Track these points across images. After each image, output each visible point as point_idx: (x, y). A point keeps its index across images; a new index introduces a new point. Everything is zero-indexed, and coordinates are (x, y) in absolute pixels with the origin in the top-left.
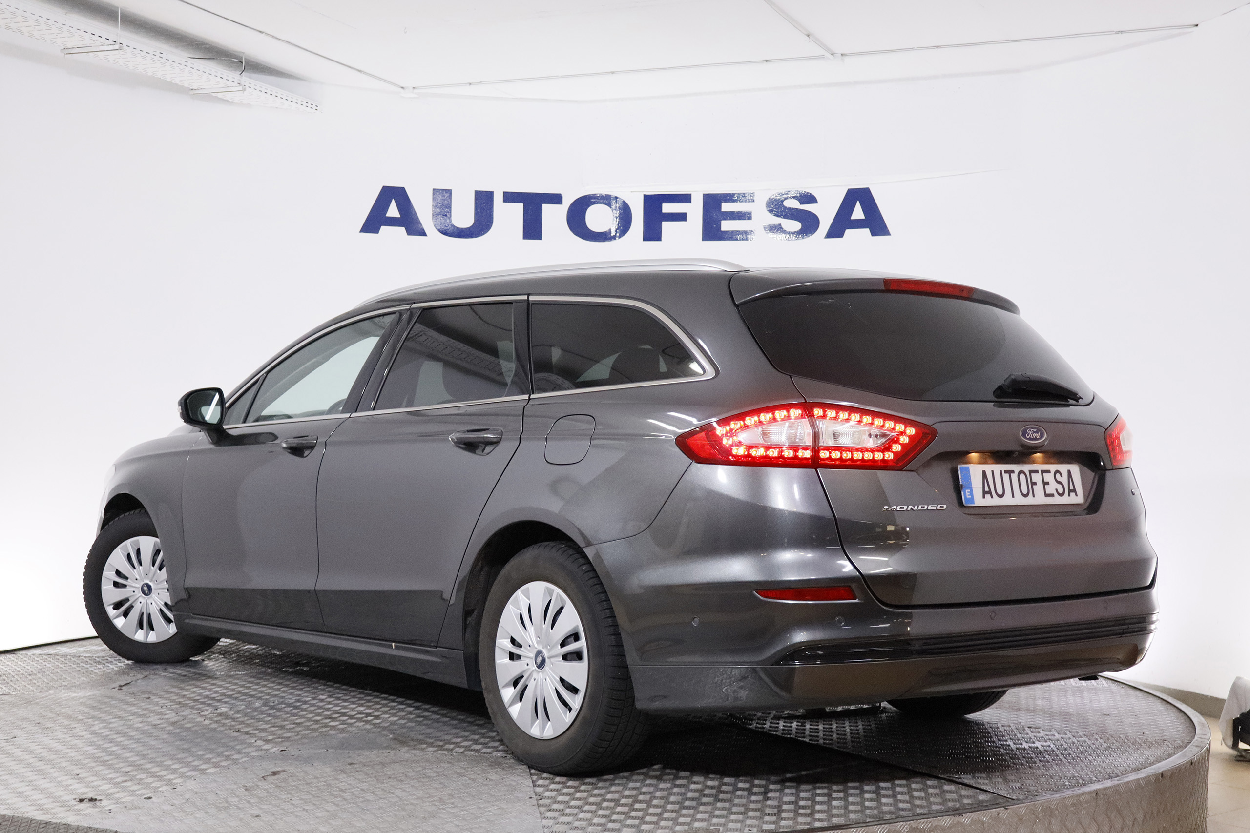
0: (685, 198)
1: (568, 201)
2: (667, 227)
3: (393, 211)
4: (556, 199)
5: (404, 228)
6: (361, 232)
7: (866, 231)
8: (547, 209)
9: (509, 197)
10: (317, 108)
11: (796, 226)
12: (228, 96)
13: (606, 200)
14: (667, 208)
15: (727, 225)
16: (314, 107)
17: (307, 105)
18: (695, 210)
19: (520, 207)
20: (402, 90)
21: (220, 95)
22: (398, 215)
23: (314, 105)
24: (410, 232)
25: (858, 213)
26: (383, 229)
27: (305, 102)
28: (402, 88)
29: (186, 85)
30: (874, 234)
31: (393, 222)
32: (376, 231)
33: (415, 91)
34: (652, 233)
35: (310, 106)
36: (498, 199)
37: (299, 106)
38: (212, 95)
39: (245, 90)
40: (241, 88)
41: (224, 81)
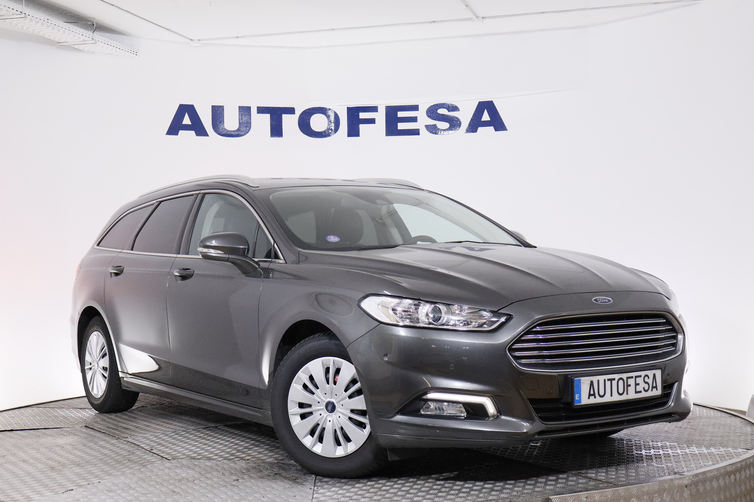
0: (374, 109)
1: (298, 112)
2: (362, 127)
3: (187, 121)
4: (291, 111)
5: (194, 132)
6: (166, 134)
7: (492, 128)
8: (286, 118)
9: (261, 110)
10: (136, 54)
11: (446, 125)
12: (81, 47)
13: (322, 111)
14: (363, 115)
15: (401, 126)
16: (135, 53)
17: (131, 52)
18: (380, 117)
19: (268, 116)
20: (191, 41)
21: (76, 46)
22: (190, 123)
23: (135, 52)
24: (198, 134)
25: (486, 117)
26: (181, 132)
27: (130, 50)
28: (191, 40)
29: (57, 40)
30: (496, 130)
31: (187, 128)
32: (176, 134)
33: (200, 42)
34: (353, 132)
35: (133, 52)
36: (254, 111)
37: (126, 52)
38: (72, 46)
39: (96, 43)
40: (94, 42)
41: (83, 37)
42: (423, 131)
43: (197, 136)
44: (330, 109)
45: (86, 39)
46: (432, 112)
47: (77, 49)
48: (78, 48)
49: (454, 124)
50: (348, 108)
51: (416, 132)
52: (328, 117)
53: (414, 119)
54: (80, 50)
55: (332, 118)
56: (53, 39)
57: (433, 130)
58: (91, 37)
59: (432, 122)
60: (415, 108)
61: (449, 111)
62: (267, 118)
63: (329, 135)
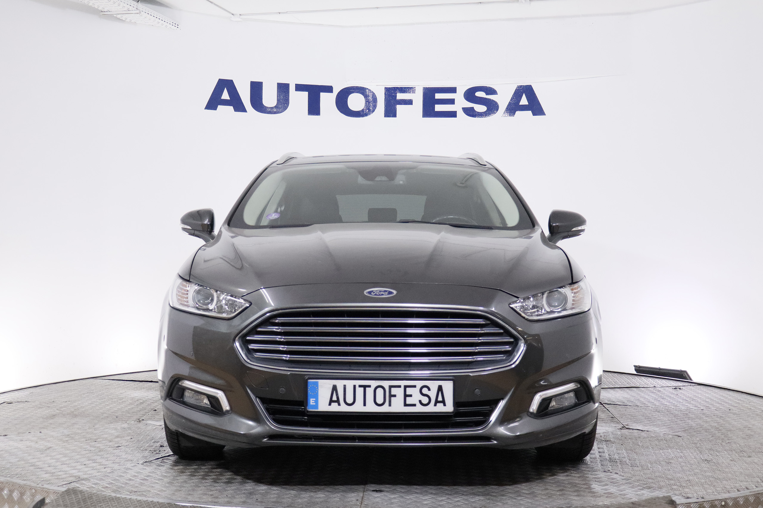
0: (411, 90)
1: (336, 91)
2: (400, 108)
3: (225, 96)
4: (329, 89)
5: (232, 107)
6: (205, 109)
7: (530, 113)
8: (323, 96)
9: (300, 88)
10: (178, 26)
11: (483, 109)
12: (124, 17)
13: (361, 90)
14: (400, 96)
15: (439, 108)
16: (176, 25)
17: (173, 24)
18: (418, 98)
20: (232, 15)
21: (119, 16)
24: (236, 110)
25: (524, 101)
26: (220, 107)
27: (171, 22)
29: (100, 9)
30: (534, 114)
31: (225, 103)
32: (215, 109)
33: (241, 17)
34: (390, 112)
35: (174, 25)
36: (292, 88)
37: (168, 25)
38: (115, 15)
39: (140, 13)
40: (138, 11)
41: (129, 6)
42: (461, 114)
43: (235, 111)
44: (367, 89)
45: (131, 8)
46: (470, 95)
47: (119, 19)
48: (121, 18)
49: (492, 107)
50: (386, 88)
51: (453, 114)
52: (366, 96)
53: (452, 102)
54: (122, 20)
55: (370, 98)
56: (96, 8)
57: (470, 112)
58: (135, 7)
59: (469, 105)
60: (453, 90)
61: (487, 94)
62: (304, 95)
63: (366, 115)
